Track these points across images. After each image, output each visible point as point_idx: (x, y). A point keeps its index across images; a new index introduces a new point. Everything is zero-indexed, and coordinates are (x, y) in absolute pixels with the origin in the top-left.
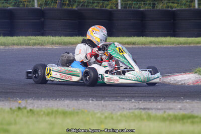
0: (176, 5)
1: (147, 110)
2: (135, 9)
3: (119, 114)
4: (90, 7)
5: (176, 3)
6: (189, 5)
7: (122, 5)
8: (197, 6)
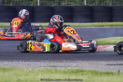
0: (73, 3)
1: (55, 67)
2: (48, 5)
3: (38, 69)
4: (21, 5)
5: (73, 2)
6: (81, 3)
7: (40, 3)
8: (85, 4)
